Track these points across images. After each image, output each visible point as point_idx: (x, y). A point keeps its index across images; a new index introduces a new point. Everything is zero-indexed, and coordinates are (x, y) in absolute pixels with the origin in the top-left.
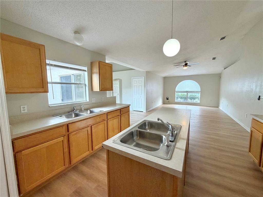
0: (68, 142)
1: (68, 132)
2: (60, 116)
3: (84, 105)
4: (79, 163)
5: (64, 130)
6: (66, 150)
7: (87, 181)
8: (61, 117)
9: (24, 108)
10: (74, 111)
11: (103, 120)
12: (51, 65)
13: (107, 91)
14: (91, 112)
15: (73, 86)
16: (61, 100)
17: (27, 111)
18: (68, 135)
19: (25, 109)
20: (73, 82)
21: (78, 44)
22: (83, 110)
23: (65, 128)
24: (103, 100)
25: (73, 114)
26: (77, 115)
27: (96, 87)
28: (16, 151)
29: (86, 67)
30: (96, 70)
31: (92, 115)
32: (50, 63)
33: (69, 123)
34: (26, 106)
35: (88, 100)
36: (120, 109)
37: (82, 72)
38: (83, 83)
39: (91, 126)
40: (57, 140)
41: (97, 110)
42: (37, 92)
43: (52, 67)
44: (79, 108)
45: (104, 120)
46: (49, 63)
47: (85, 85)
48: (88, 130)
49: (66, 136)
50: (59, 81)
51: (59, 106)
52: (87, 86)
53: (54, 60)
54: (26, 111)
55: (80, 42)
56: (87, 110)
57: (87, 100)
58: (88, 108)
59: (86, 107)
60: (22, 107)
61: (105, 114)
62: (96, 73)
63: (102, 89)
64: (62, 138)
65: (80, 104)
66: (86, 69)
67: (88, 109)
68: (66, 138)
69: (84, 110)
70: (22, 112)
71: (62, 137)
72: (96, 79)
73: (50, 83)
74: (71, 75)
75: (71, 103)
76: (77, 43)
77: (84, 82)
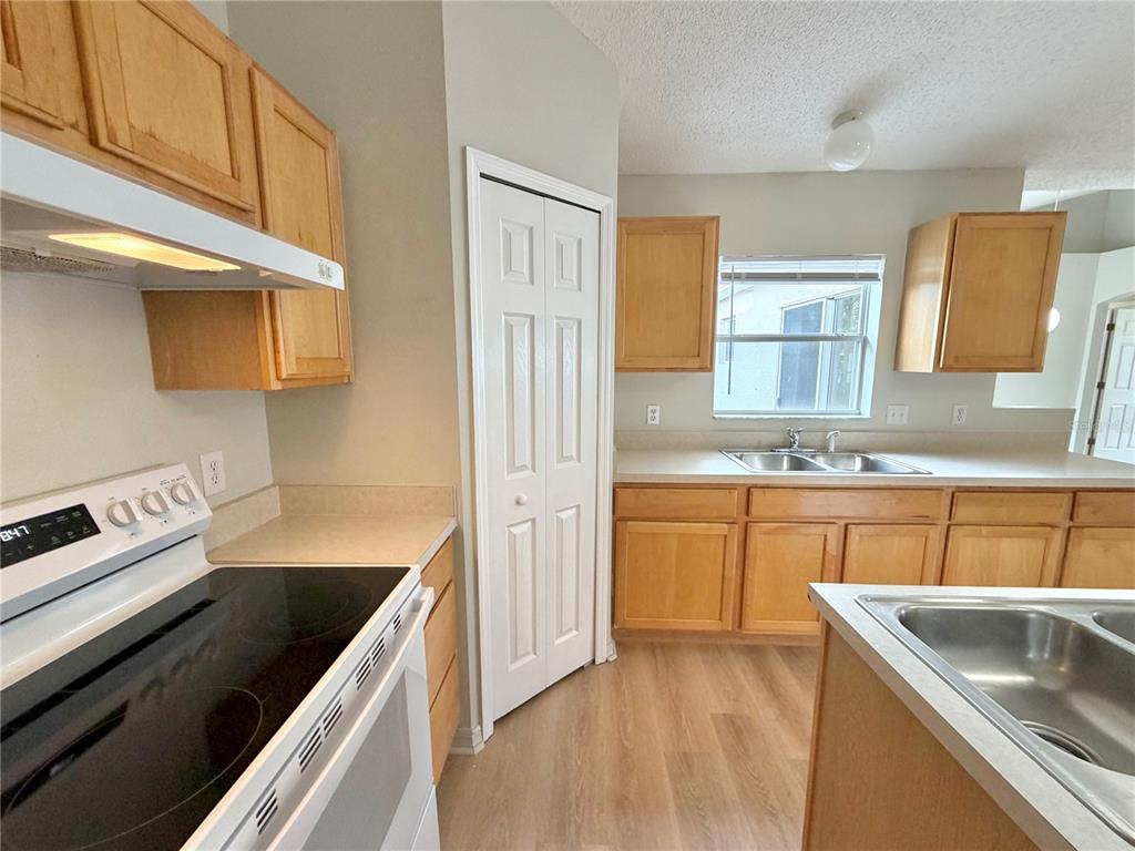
0: (742, 551)
1: (747, 514)
2: (739, 454)
3: (841, 431)
4: (775, 646)
5: (734, 501)
6: (733, 572)
7: (777, 720)
8: (740, 458)
9: (654, 411)
10: (791, 447)
11: (922, 520)
12: (738, 277)
13: (999, 374)
14: (869, 466)
15: (826, 347)
16: (774, 401)
17: (660, 421)
18: (747, 523)
19: (656, 416)
20: (826, 330)
21: (842, 167)
22: (832, 449)
23: (737, 497)
24: (963, 422)
25: (785, 458)
26: (798, 464)
27: (920, 353)
28: (617, 515)
29: (879, 258)
30: (933, 263)
31: (872, 478)
32: (735, 271)
33: (756, 486)
34: (658, 408)
35: (866, 414)
36: (1075, 492)
37: (856, 286)
38: (855, 334)
39: (846, 526)
40: (710, 529)
41: (901, 466)
42: (683, 370)
43: (739, 286)
44: (816, 438)
45: (925, 520)
46: (730, 271)
47: (865, 342)
48: (826, 536)
49: (737, 526)
50: (777, 330)
51: (741, 419)
52: (872, 351)
53: (750, 258)
54: (657, 422)
55: (855, 154)
56: (852, 452)
57: (862, 410)
58: (859, 448)
59: (850, 439)
60: (650, 408)
61: (939, 489)
62: (928, 282)
63: (951, 362)
64: (724, 528)
65: (824, 426)
66: (877, 268)
67: (857, 451)
68: (736, 531)
69: (838, 450)
70: (650, 422)
71: (726, 525)
72: (925, 309)
73: (724, 339)
74: (824, 300)
75: (788, 416)
76: (838, 164)
77: (862, 330)
